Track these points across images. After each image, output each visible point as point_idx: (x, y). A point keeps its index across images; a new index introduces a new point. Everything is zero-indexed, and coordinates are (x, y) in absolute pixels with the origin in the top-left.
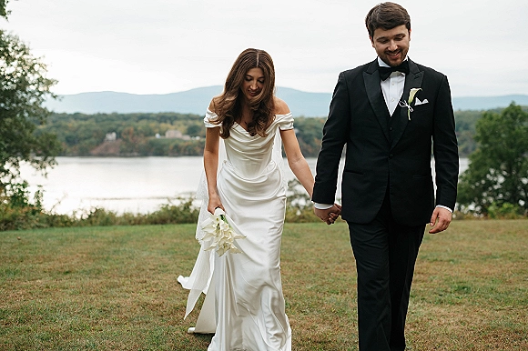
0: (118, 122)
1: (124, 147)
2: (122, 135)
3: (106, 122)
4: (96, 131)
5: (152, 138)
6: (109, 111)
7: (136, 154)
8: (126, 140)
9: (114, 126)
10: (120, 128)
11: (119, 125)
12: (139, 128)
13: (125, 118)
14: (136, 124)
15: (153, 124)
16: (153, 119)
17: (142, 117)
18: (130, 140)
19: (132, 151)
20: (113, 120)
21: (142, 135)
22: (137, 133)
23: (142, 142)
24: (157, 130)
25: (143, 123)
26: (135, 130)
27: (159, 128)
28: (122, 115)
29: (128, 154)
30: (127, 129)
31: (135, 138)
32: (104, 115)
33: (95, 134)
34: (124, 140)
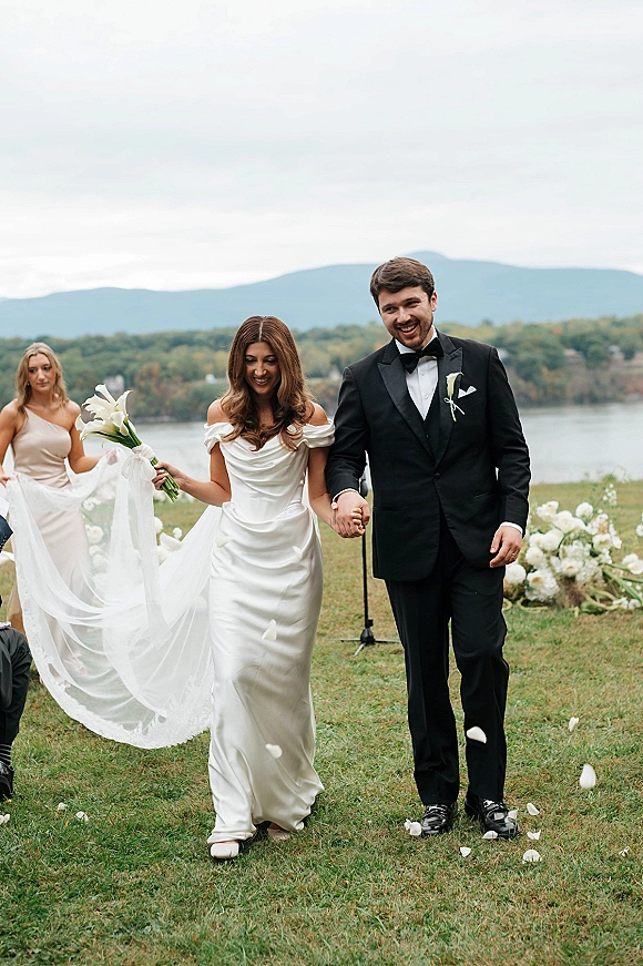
0: (125, 354)
1: (142, 405)
2: (137, 380)
3: (100, 356)
4: (80, 375)
5: (197, 385)
6: (108, 331)
7: (166, 418)
8: (145, 391)
9: (118, 363)
10: (132, 367)
11: (129, 360)
12: (171, 365)
13: (142, 344)
14: (165, 356)
15: (200, 355)
16: (201, 343)
17: (177, 341)
18: (154, 390)
19: (157, 414)
20: (117, 350)
21: (179, 379)
22: (167, 375)
23: (179, 393)
24: (209, 367)
25: (180, 353)
26: (164, 368)
27: (213, 361)
28: (136, 338)
29: (152, 419)
30: (145, 367)
31: (163, 386)
32: (100, 339)
33: (81, 381)
34: (141, 390)
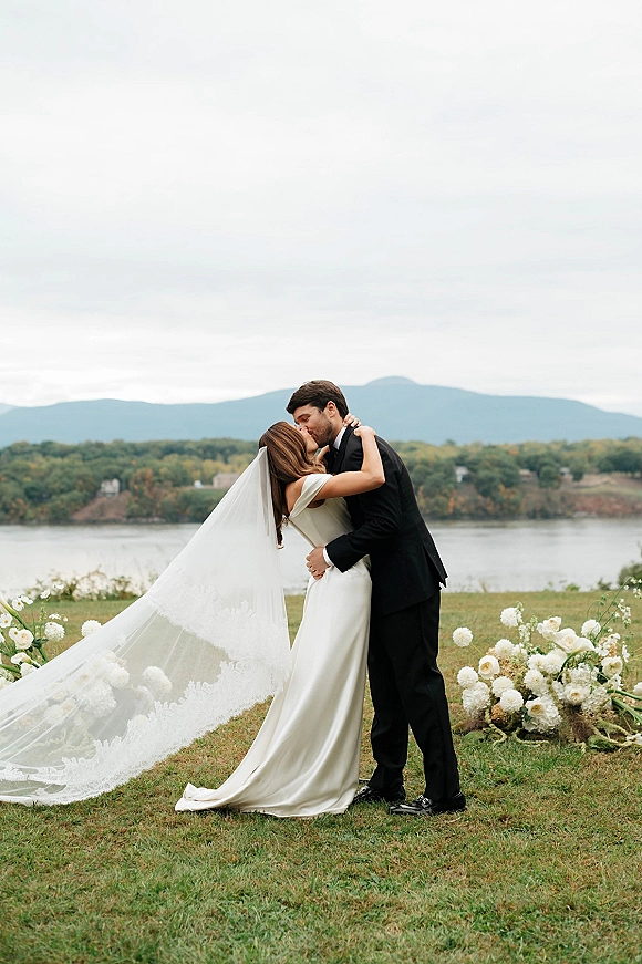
0: (121, 460)
1: (135, 506)
2: (131, 483)
3: (98, 461)
4: (81, 477)
5: (187, 490)
6: (107, 439)
7: (156, 519)
8: (138, 494)
9: (115, 467)
10: (128, 471)
11: (125, 465)
12: (163, 471)
13: (137, 451)
14: (158, 463)
15: (189, 463)
16: (191, 452)
17: (170, 449)
18: (146, 493)
19: (149, 515)
20: (115, 456)
21: (170, 483)
22: (159, 479)
23: (169, 496)
24: (198, 473)
25: (172, 460)
26: (157, 474)
27: (201, 469)
28: (133, 446)
29: (144, 520)
30: (139, 471)
31: (155, 489)
32: (100, 445)
33: (80, 482)
34: (135, 493)
